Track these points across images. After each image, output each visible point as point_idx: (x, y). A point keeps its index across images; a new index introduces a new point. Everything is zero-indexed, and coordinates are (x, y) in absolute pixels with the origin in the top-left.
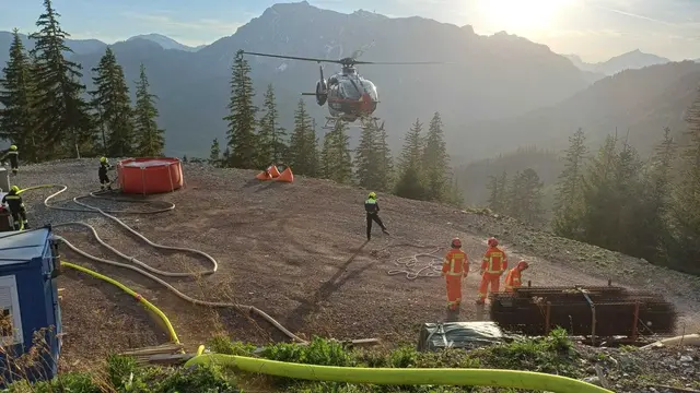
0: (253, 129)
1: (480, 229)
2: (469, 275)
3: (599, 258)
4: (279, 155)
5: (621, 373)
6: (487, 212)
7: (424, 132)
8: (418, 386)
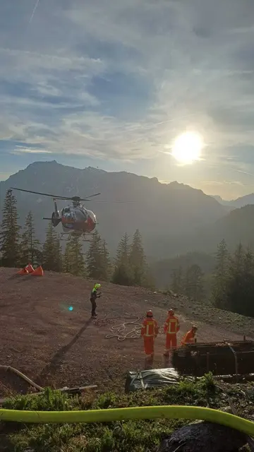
0: (17, 241)
1: (165, 304)
2: (158, 335)
3: (239, 321)
4: (35, 257)
5: (248, 402)
6: (170, 293)
7: (130, 242)
8: (115, 422)
